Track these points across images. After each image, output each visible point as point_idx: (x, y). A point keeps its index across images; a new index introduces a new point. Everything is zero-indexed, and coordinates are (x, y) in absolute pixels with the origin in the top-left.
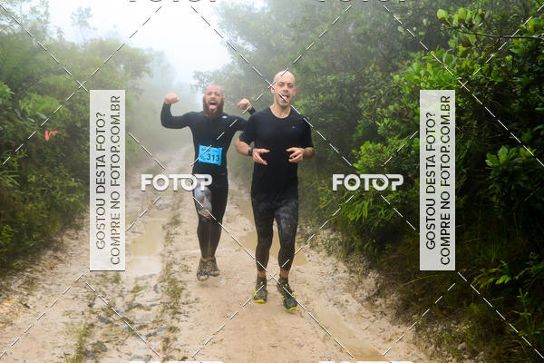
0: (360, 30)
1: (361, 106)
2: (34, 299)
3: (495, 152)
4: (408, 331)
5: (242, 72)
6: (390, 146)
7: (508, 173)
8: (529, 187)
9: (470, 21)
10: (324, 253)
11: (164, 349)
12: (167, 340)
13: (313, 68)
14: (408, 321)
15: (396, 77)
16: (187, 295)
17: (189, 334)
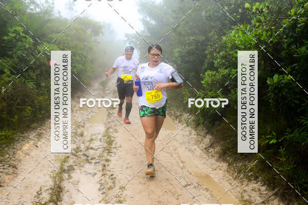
0: (208, 14)
1: (207, 52)
2: (41, 143)
3: (272, 77)
4: (225, 165)
5: (149, 34)
6: (219, 73)
7: (278, 88)
8: (288, 95)
9: (262, 9)
10: (185, 125)
11: (103, 170)
12: (104, 166)
14: (224, 160)
15: (224, 38)
16: (116, 144)
17: (116, 163)
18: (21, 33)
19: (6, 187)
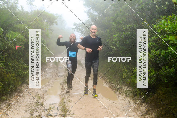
0: (140, 7)
2: (10, 112)
6: (152, 53)
10: (124, 96)
13: (121, 22)
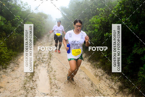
1: (84, 25)
3: (106, 33)
4: (90, 64)
5: (64, 19)
9: (102, 10)
11: (48, 65)
12: (49, 64)
14: (90, 62)
15: (90, 20)
16: (53, 56)
17: (53, 63)
18: (19, 18)
19: (15, 71)
